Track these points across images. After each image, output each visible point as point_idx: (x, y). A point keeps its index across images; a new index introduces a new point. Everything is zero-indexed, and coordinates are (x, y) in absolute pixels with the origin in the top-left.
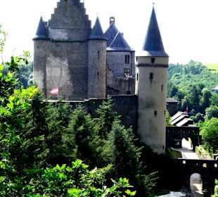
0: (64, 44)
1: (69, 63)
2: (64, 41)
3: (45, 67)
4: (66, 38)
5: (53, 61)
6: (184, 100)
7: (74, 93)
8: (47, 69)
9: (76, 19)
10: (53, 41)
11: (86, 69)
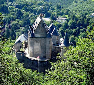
0: (39, 39)
1: (40, 44)
2: (39, 38)
3: (33, 45)
4: (40, 37)
5: (36, 43)
6: (78, 22)
7: (42, 53)
8: (34, 46)
9: (43, 31)
10: (36, 38)
11: (46, 46)
